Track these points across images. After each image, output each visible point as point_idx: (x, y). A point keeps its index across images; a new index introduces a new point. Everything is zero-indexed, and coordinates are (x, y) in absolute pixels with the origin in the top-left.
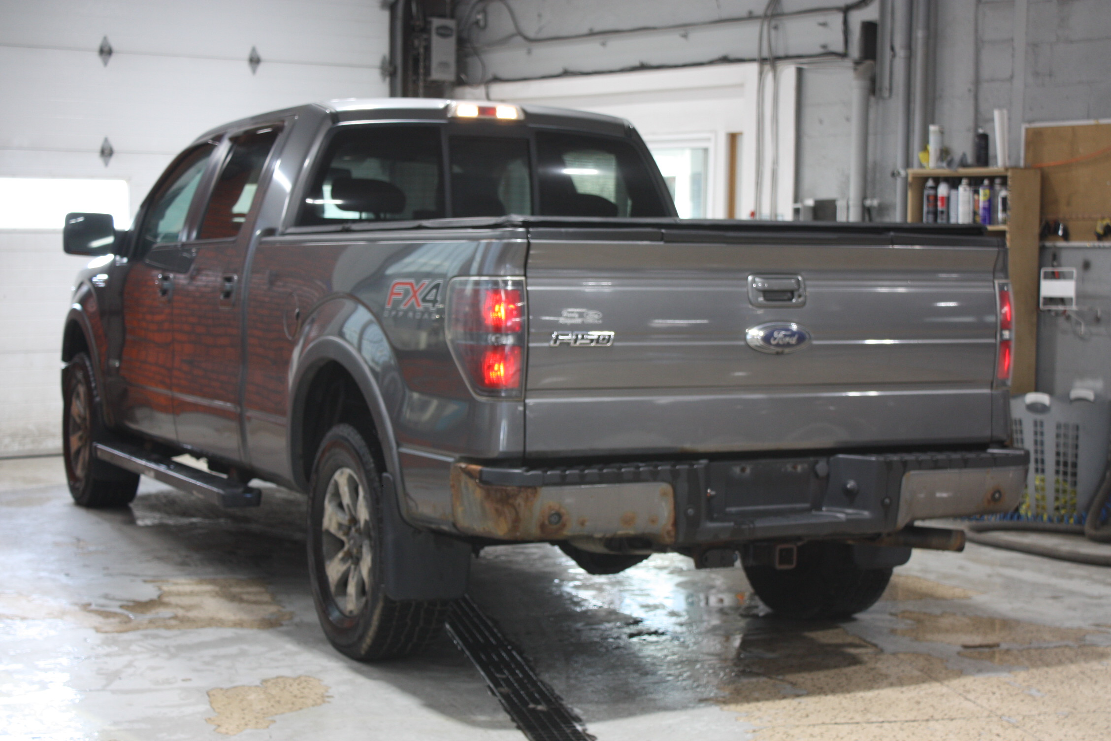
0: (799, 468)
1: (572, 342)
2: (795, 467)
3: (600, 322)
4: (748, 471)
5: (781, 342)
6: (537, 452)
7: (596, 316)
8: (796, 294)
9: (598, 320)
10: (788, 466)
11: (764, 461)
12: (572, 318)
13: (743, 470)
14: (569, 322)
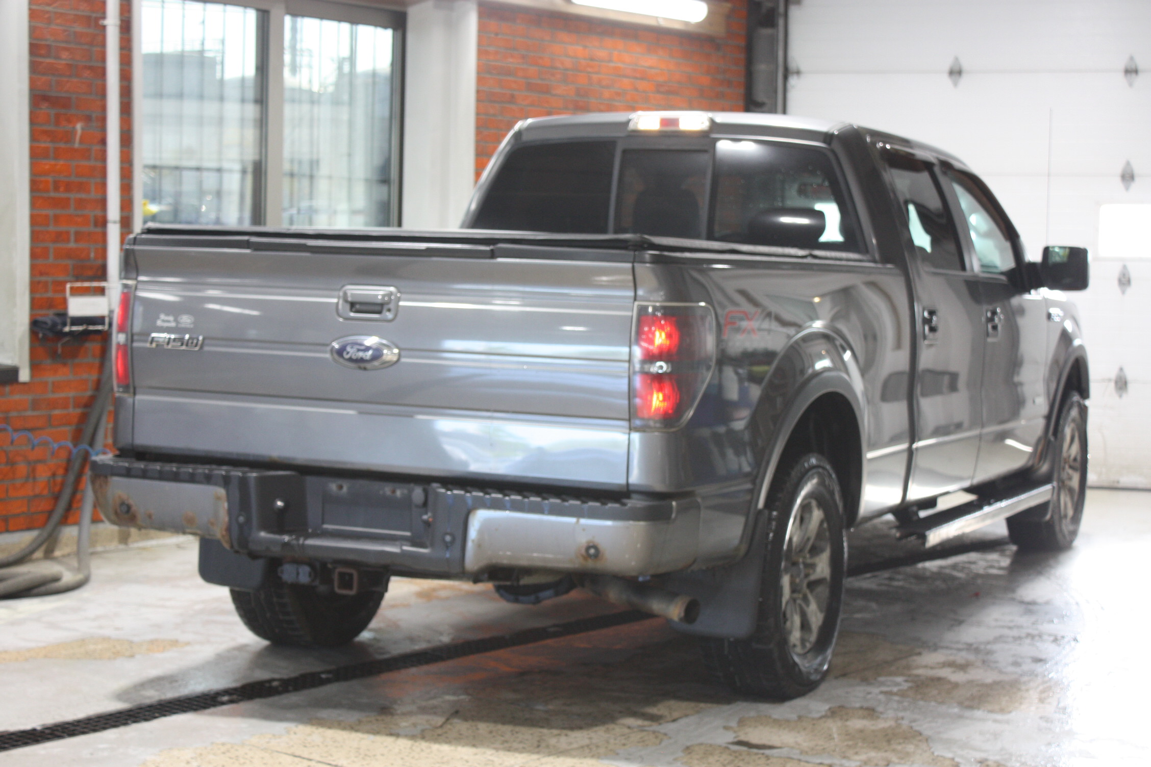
0: (398, 493)
1: (165, 344)
2: (394, 492)
3: (192, 326)
4: (345, 489)
5: (354, 357)
6: (142, 446)
7: (189, 321)
8: (386, 307)
9: (190, 324)
10: (387, 489)
11: (361, 483)
12: (168, 321)
13: (341, 487)
14: (166, 325)
